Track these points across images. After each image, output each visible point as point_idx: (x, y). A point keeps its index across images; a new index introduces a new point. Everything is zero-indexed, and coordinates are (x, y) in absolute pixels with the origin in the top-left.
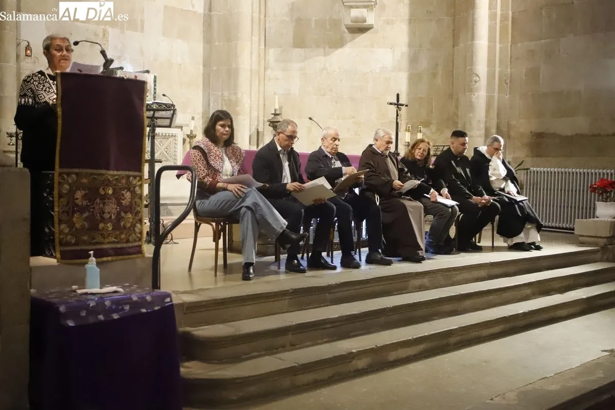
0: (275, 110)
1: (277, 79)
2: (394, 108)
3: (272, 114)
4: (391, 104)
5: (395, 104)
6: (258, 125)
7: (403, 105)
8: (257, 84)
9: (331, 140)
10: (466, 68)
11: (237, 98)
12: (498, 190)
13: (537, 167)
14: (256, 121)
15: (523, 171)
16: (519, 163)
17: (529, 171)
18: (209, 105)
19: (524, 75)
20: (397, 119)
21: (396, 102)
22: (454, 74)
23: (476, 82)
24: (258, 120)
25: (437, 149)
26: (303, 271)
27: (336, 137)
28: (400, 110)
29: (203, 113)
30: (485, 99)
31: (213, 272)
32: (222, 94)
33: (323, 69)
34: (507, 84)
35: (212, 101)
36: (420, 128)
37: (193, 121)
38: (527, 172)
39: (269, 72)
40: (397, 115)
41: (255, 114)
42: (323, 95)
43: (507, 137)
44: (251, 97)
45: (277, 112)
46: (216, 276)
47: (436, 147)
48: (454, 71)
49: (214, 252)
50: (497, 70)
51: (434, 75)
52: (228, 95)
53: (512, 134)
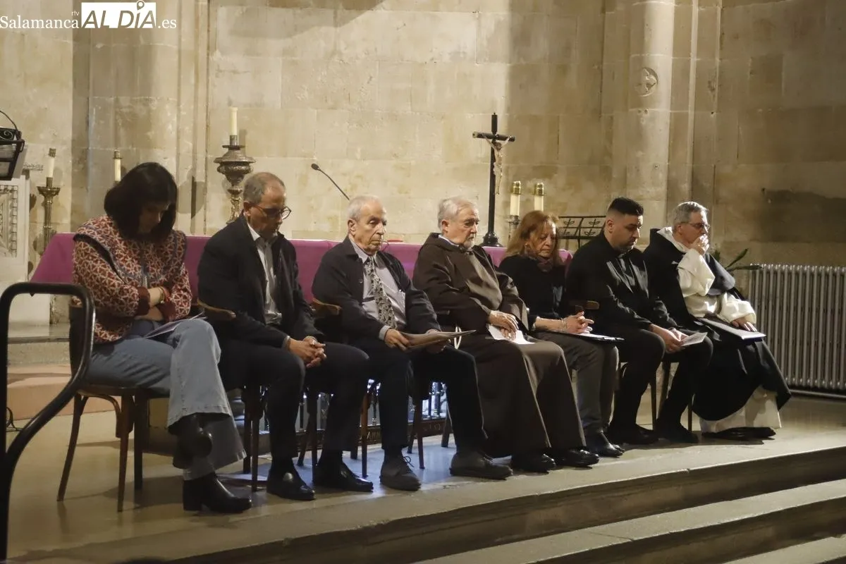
0: (232, 138)
1: (235, 72)
2: (485, 145)
3: (224, 147)
4: (480, 136)
5: (488, 137)
6: (194, 169)
7: (504, 138)
8: (193, 81)
9: (368, 223)
10: (629, 56)
11: (149, 111)
12: (702, 316)
13: (775, 263)
14: (191, 160)
15: (745, 271)
16: (737, 255)
17: (758, 271)
18: (88, 123)
19: (748, 73)
20: (492, 167)
21: (490, 132)
22: (604, 68)
23: (649, 86)
24: (195, 158)
25: (569, 223)
26: (308, 497)
27: (377, 216)
28: (499, 150)
29: (73, 141)
30: (669, 121)
31: (115, 502)
32: (117, 101)
33: (333, 53)
34: (713, 90)
35: (94, 118)
36: (541, 186)
37: (52, 160)
38: (754, 274)
39: (217, 56)
40: (493, 159)
41: (187, 144)
42: (333, 108)
43: (713, 201)
44: (179, 110)
45: (236, 143)
46: (120, 510)
47: (567, 220)
48: (605, 63)
49: (117, 452)
50: (694, 60)
51: (563, 69)
52: (128, 104)
53: (724, 193)
